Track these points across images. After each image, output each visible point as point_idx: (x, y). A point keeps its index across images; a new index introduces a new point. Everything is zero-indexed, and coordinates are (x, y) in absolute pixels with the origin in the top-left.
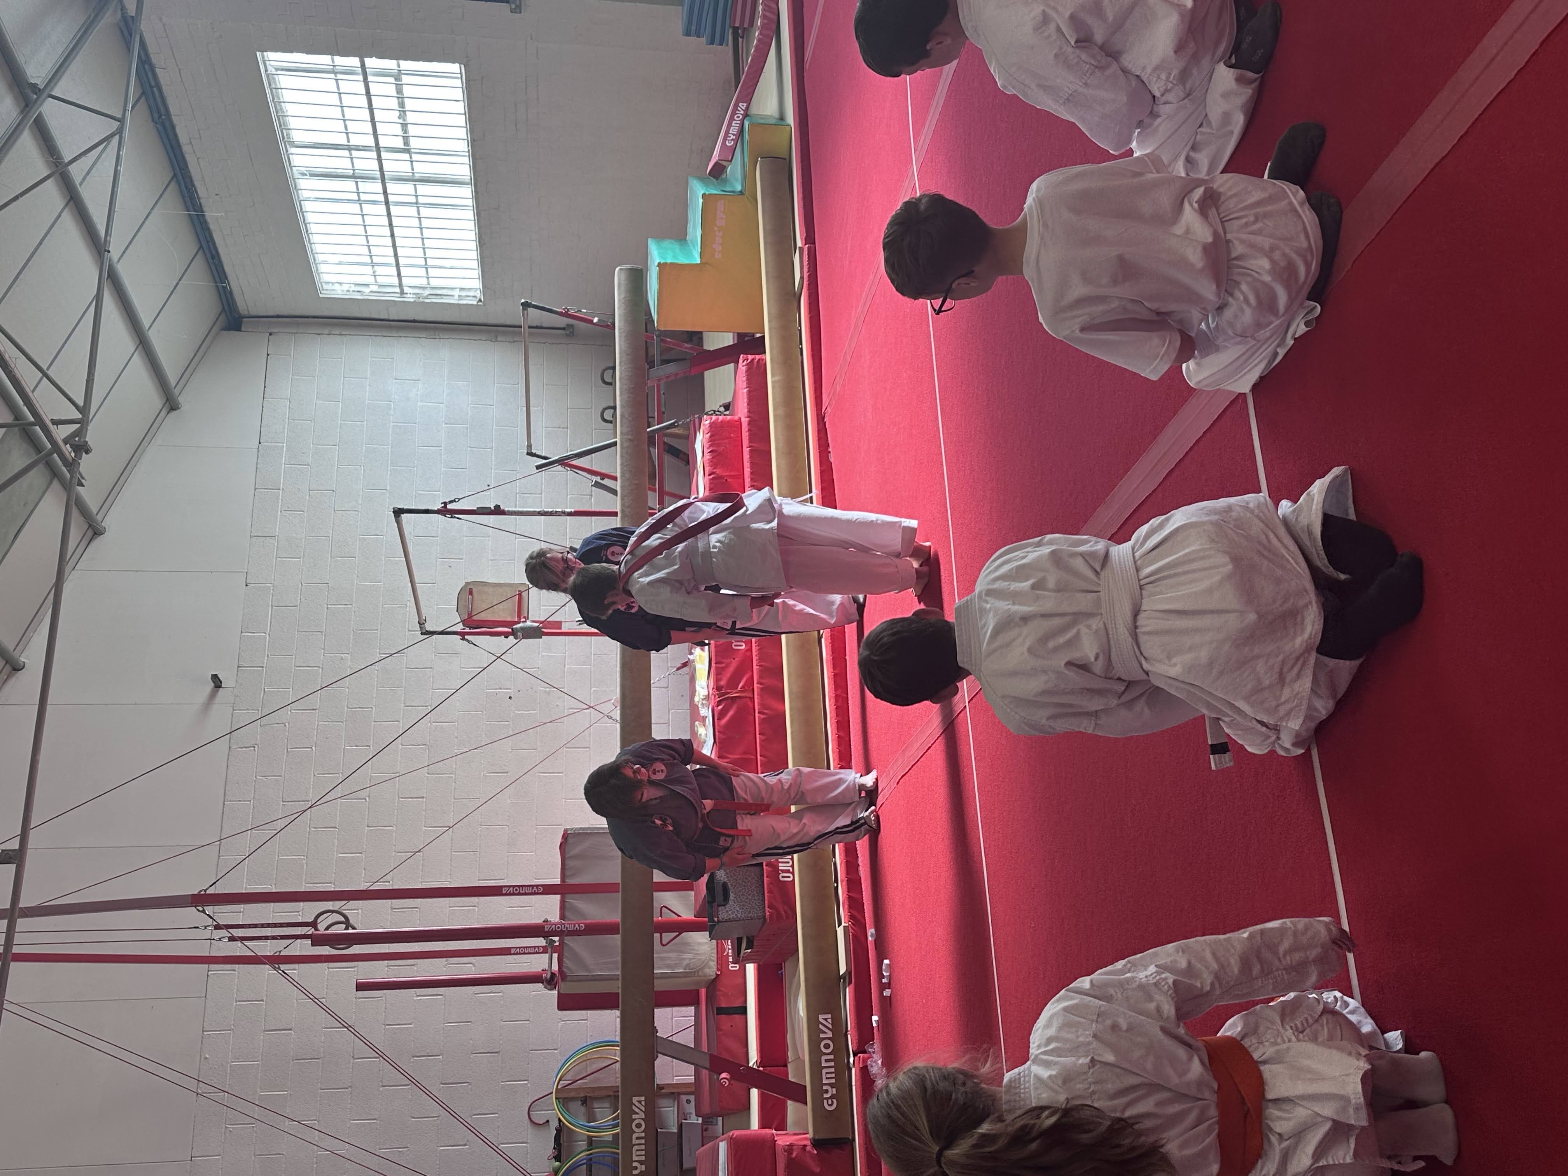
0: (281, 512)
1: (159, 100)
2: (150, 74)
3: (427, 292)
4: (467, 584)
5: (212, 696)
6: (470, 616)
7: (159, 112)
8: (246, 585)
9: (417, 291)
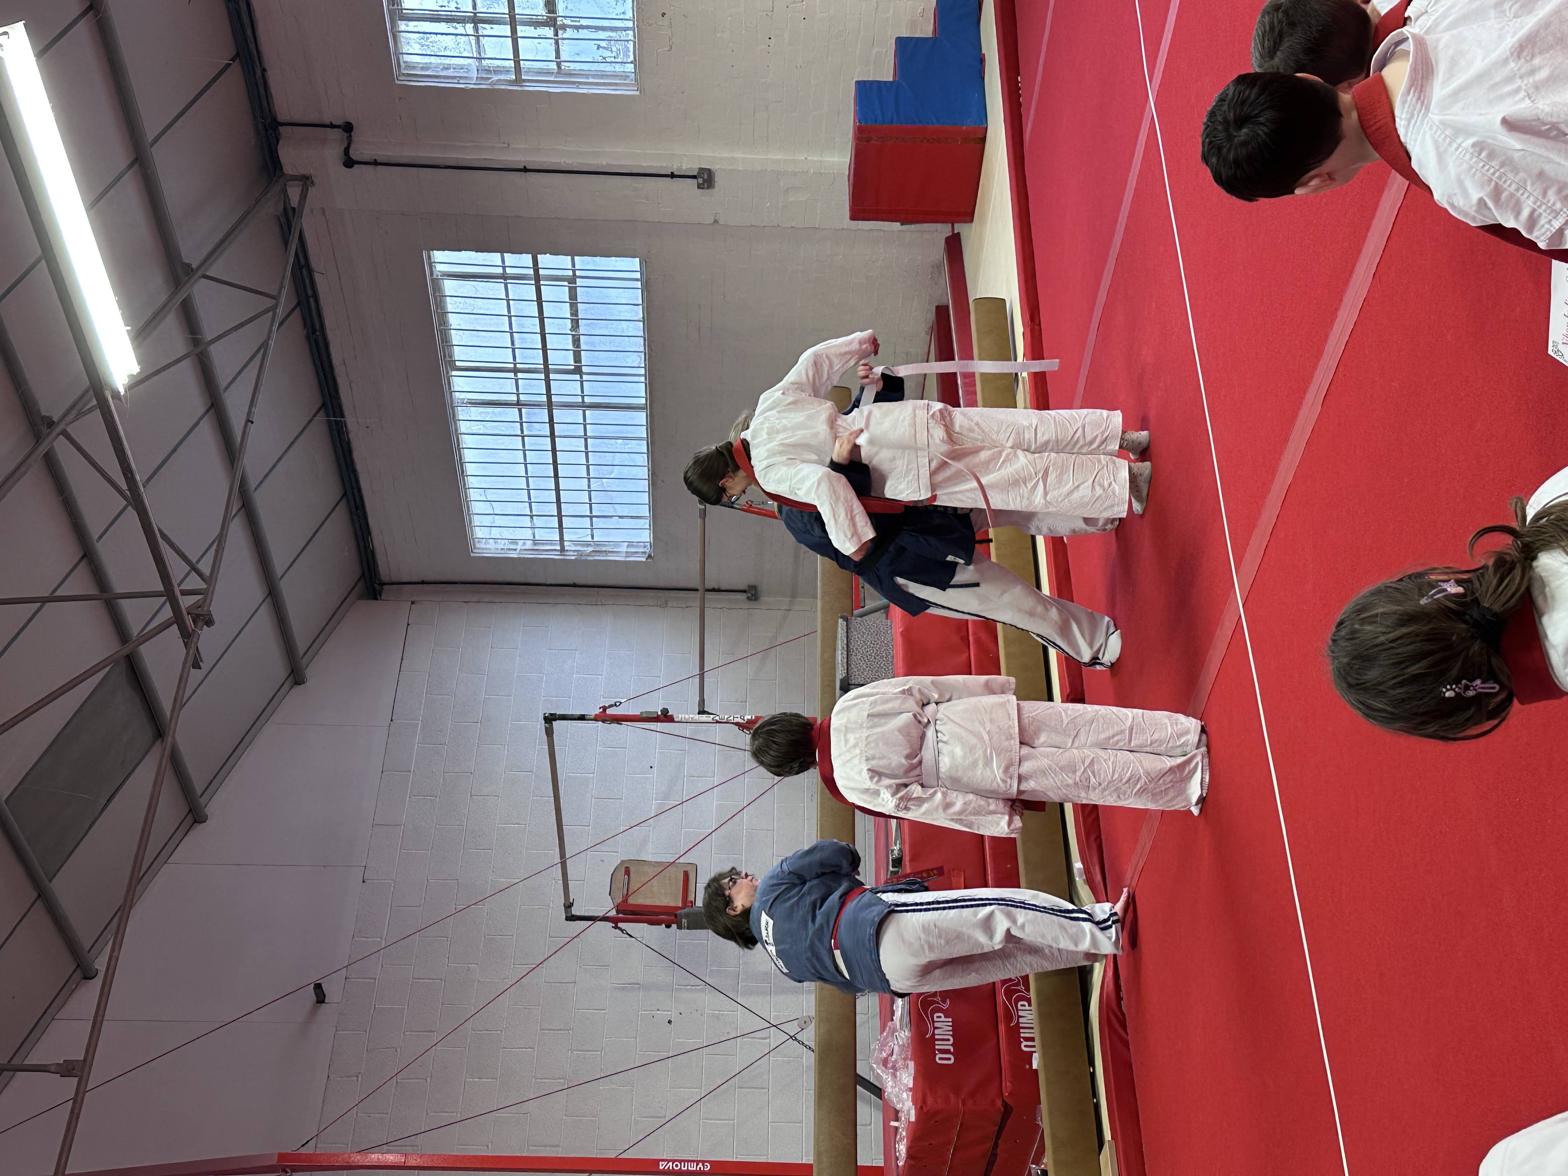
0: (410, 797)
1: (314, 312)
2: (307, 281)
3: (590, 549)
4: (623, 862)
5: (313, 1012)
6: (625, 900)
7: (313, 326)
8: (364, 882)
9: (579, 548)
